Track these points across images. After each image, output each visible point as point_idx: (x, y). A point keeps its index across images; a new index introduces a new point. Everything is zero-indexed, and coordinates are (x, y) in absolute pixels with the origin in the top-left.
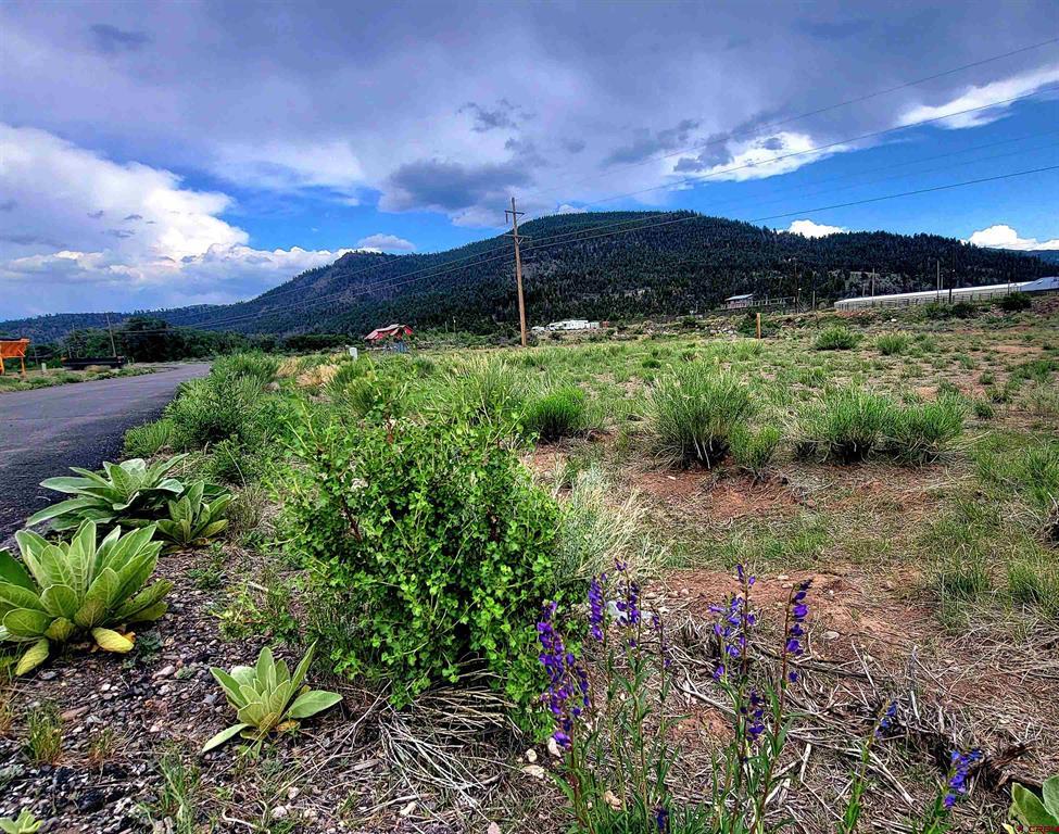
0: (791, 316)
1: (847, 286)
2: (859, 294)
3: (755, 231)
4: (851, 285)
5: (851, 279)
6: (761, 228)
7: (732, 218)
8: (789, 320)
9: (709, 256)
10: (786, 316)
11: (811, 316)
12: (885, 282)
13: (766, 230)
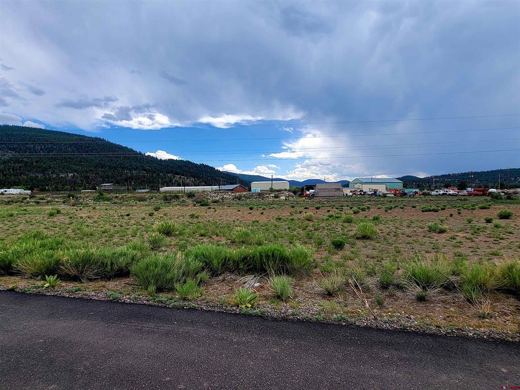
0: (118, 195)
1: (173, 181)
2: (179, 185)
3: (136, 153)
4: (176, 181)
5: (175, 178)
6: (138, 152)
7: (124, 145)
8: (116, 197)
9: (111, 161)
10: (115, 195)
11: (126, 196)
12: (188, 181)
13: (140, 153)
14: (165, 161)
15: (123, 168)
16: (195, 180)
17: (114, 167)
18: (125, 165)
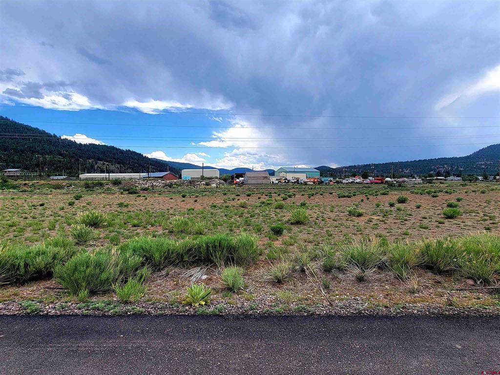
0: (27, 182)
1: (96, 167)
2: (102, 172)
3: (49, 135)
4: (98, 167)
5: (98, 164)
6: (52, 134)
7: (34, 126)
8: (25, 184)
9: (17, 144)
10: (24, 182)
11: (38, 183)
12: (112, 167)
13: (55, 136)
14: (85, 145)
15: (33, 152)
16: (120, 166)
17: (21, 150)
18: (35, 148)
